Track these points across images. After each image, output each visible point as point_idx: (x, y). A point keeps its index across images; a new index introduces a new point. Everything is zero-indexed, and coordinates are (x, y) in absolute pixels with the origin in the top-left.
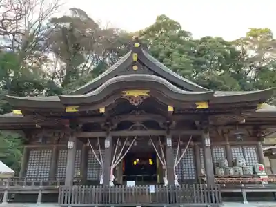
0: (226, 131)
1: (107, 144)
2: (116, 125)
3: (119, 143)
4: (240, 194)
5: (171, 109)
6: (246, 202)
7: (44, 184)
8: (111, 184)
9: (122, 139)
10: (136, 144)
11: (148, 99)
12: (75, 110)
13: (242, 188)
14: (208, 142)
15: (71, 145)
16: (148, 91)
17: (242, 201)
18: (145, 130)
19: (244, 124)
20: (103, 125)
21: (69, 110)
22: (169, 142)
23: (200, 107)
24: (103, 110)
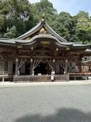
0: (71, 57)
1: (32, 60)
3: (35, 60)
4: (74, 78)
5: (57, 49)
9: (37, 59)
10: (42, 61)
11: (49, 45)
12: (21, 47)
14: (67, 61)
15: (17, 60)
16: (50, 42)
18: (45, 56)
19: (78, 55)
20: (29, 53)
22: (54, 61)
23: (67, 49)
24: (32, 48)
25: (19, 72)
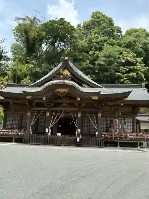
1: (48, 114)
2: (52, 104)
3: (54, 114)
4: (116, 143)
5: (79, 99)
6: (118, 147)
8: (49, 134)
9: (56, 112)
11: (68, 93)
12: (30, 98)
13: (118, 140)
14: (100, 116)
15: (29, 114)
16: (67, 89)
17: (116, 146)
18: (68, 108)
19: (122, 106)
20: (45, 105)
21: (28, 97)
22: (80, 115)
23: (94, 98)
24: (44, 98)
25: (31, 130)
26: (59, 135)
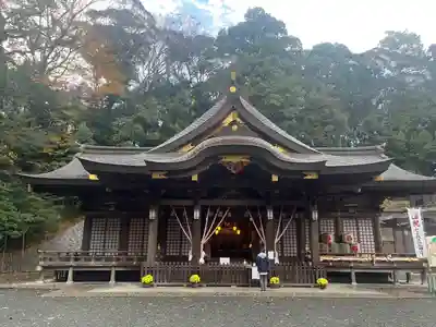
1: (197, 215)
2: (206, 192)
4: (349, 275)
5: (275, 178)
6: (354, 283)
7: (118, 260)
8: (202, 261)
9: (214, 208)
10: (230, 215)
11: (249, 165)
12: (163, 177)
13: (351, 268)
14: (315, 216)
15: (153, 215)
16: (248, 157)
17: (350, 282)
18: (242, 199)
21: (156, 176)
22: (270, 215)
23: (309, 177)
24: (195, 178)
26: (225, 261)
